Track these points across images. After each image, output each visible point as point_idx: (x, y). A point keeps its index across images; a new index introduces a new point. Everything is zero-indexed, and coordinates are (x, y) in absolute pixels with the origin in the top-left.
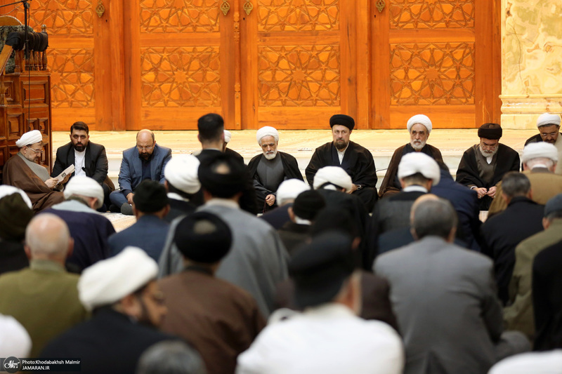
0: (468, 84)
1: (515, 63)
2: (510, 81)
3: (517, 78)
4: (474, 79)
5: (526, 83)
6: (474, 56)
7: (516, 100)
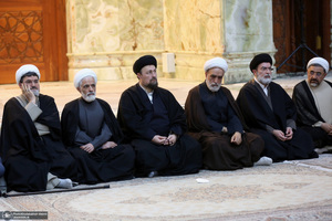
0: (38, 46)
1: (82, 27)
2: (80, 42)
3: (85, 39)
4: (42, 42)
5: (92, 43)
6: (41, 22)
7: (86, 58)
